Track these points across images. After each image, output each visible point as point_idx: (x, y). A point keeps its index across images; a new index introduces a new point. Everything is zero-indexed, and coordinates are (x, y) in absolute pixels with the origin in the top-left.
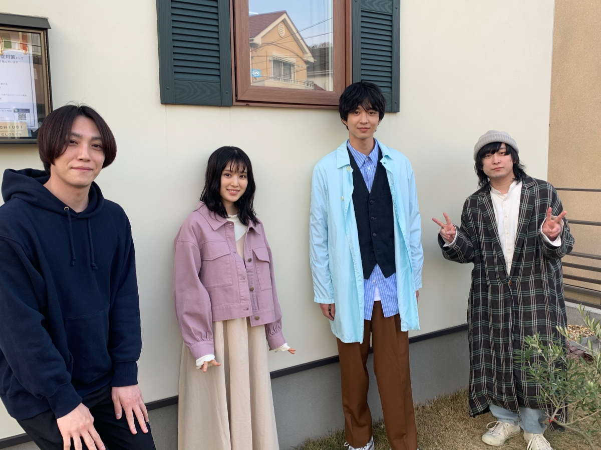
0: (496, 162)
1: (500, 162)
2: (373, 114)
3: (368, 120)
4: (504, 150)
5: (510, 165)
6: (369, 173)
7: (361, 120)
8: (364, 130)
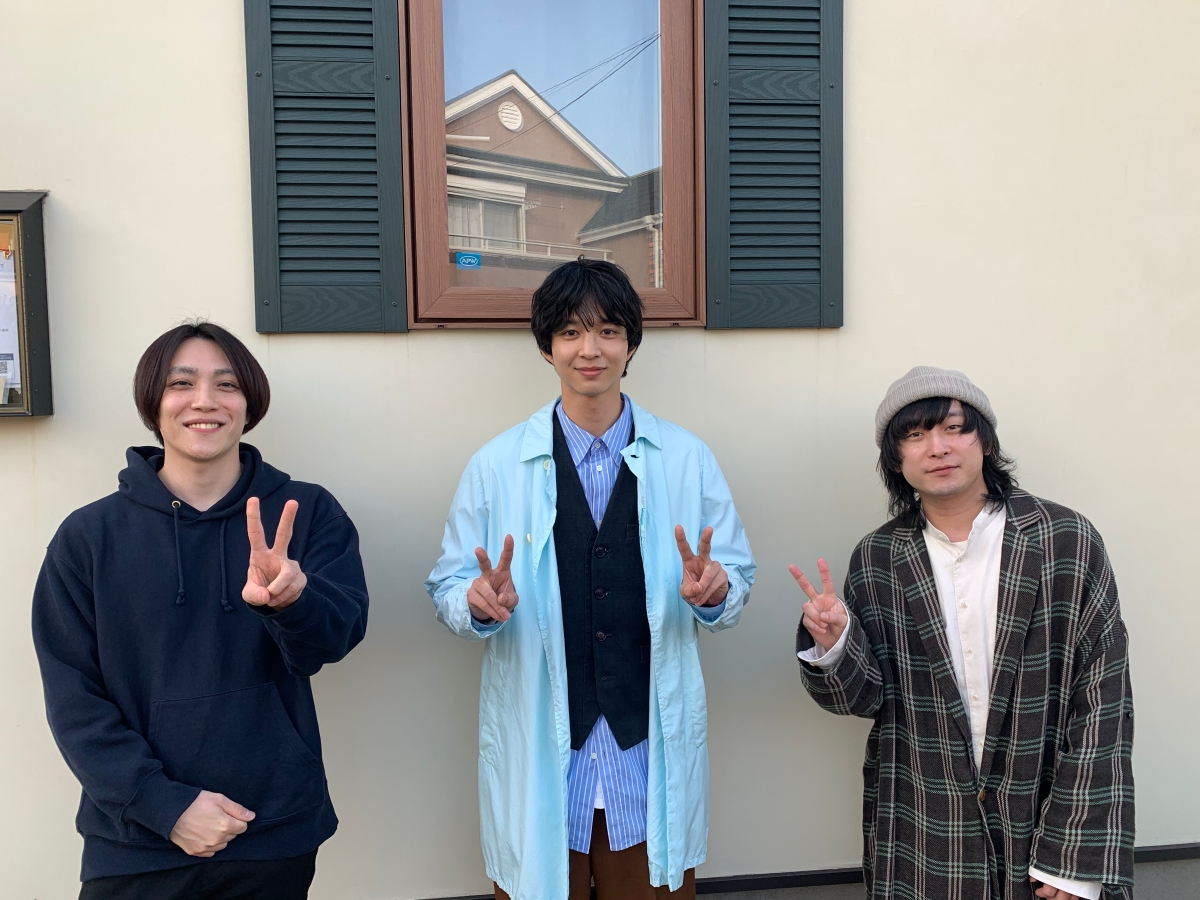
0: (937, 451)
1: (948, 450)
2: (611, 335)
3: (600, 349)
4: (957, 420)
5: (976, 459)
6: (598, 480)
7: (582, 349)
8: (593, 373)
